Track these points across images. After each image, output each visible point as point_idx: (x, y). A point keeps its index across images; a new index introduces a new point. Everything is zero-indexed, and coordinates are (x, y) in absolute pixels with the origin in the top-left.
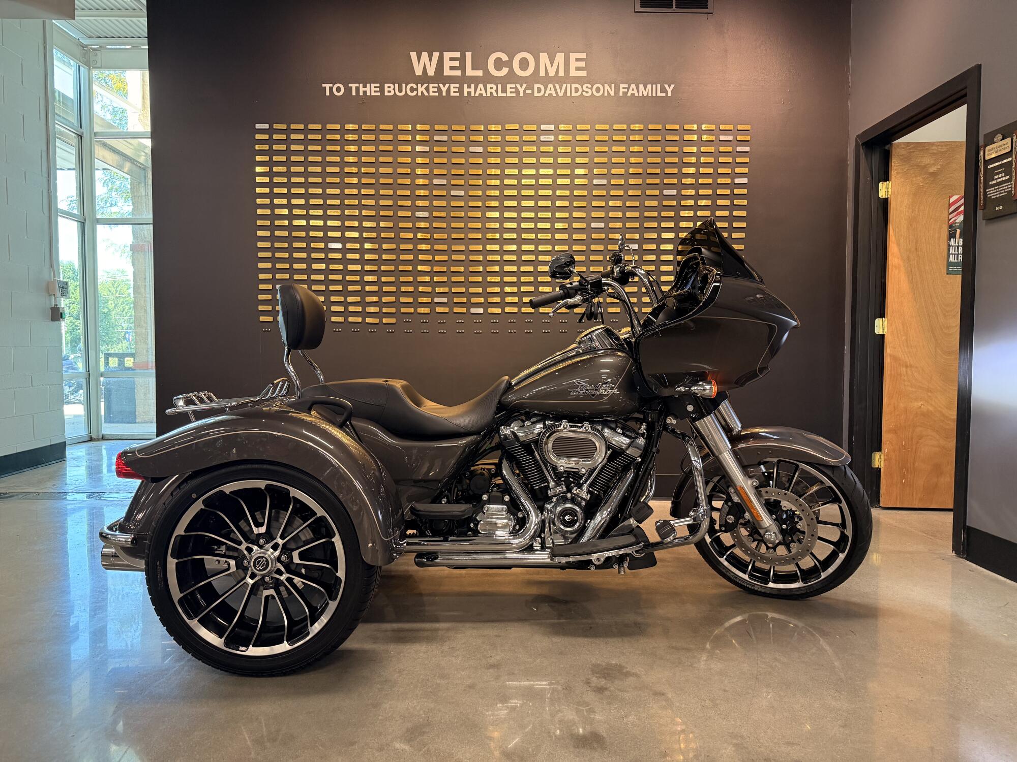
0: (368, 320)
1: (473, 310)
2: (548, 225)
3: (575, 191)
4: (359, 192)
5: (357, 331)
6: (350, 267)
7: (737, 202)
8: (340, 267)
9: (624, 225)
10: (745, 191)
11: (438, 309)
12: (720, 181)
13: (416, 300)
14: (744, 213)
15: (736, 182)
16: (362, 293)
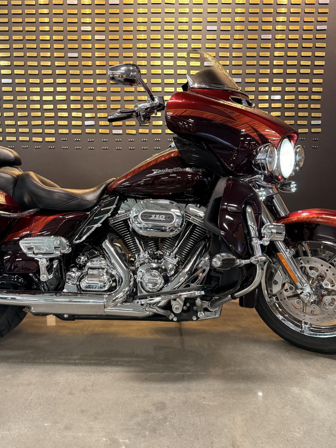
0: (34, 139)
1: (114, 132)
2: (171, 63)
3: (192, 36)
4: (24, 37)
5: (26, 148)
6: (19, 98)
7: (319, 45)
8: (11, 98)
9: (231, 62)
10: (324, 36)
11: (88, 131)
12: (305, 27)
13: (70, 123)
14: (323, 54)
15: (317, 29)
16: (28, 118)
